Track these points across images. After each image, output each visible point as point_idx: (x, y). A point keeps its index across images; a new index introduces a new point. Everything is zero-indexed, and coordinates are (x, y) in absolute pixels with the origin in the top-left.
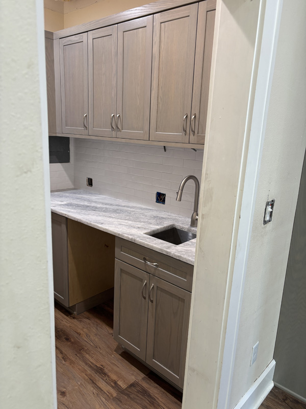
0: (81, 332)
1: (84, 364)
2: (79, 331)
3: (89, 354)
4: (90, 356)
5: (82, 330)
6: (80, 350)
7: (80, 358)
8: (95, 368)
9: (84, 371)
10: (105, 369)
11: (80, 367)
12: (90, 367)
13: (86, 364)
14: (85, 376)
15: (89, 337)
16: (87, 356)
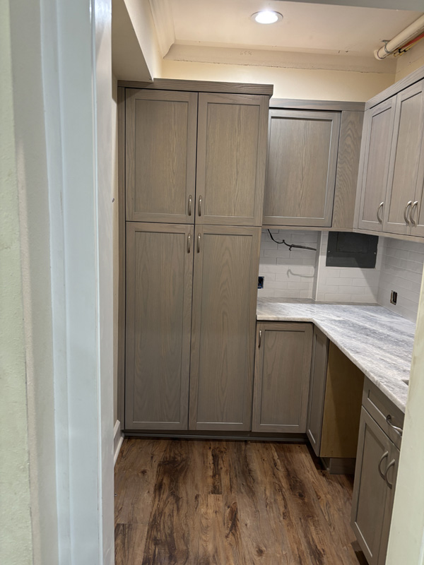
0: (323, 497)
1: (303, 535)
2: (321, 494)
3: (316, 527)
4: (316, 529)
5: (325, 494)
6: (309, 516)
7: (302, 526)
8: (314, 547)
9: (299, 543)
10: (325, 557)
11: (296, 536)
12: (309, 543)
13: (306, 537)
14: (296, 550)
15: (330, 507)
16: (312, 528)
